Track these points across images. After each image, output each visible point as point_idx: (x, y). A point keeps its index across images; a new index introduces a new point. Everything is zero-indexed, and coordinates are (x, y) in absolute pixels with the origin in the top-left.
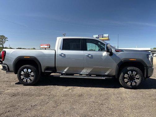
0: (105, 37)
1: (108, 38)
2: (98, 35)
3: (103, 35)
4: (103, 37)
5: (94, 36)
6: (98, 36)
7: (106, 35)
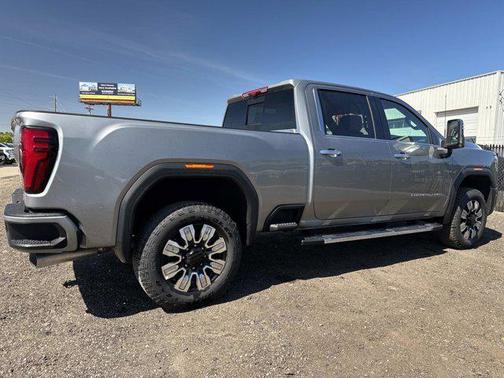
0: (125, 94)
1: (133, 98)
2: (96, 84)
3: (116, 86)
4: (116, 93)
5: (81, 84)
6: (99, 85)
7: (128, 88)
